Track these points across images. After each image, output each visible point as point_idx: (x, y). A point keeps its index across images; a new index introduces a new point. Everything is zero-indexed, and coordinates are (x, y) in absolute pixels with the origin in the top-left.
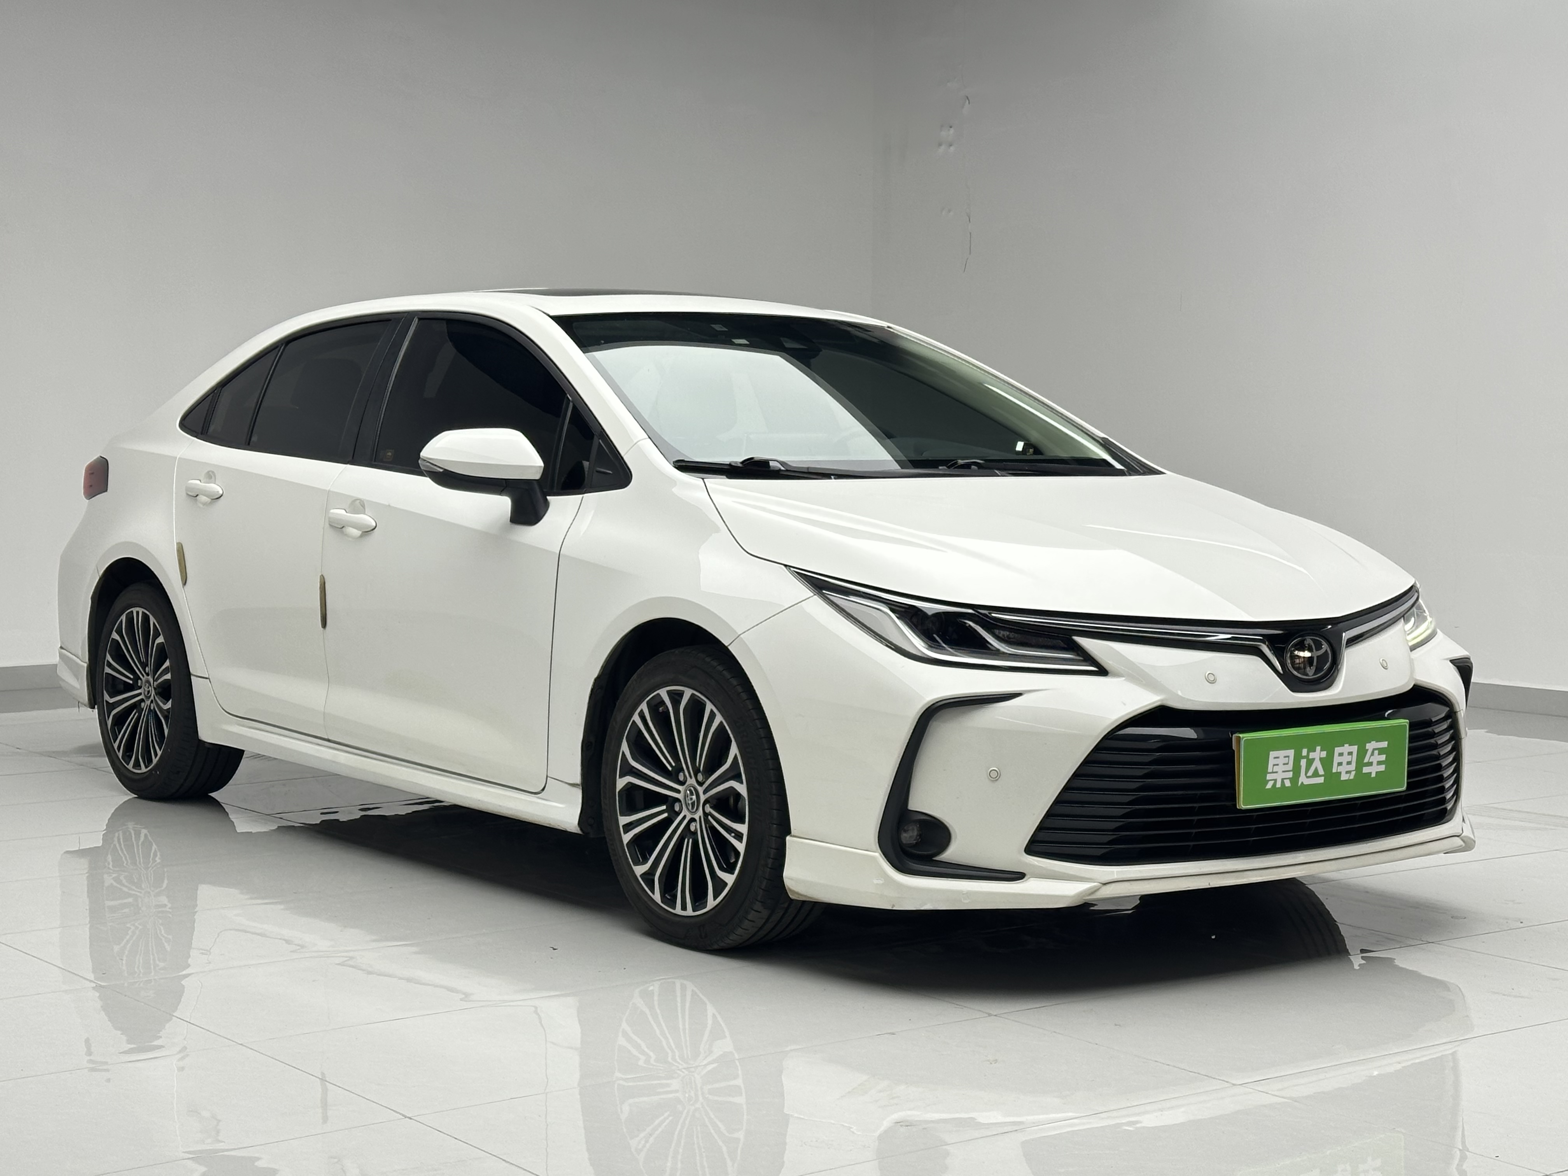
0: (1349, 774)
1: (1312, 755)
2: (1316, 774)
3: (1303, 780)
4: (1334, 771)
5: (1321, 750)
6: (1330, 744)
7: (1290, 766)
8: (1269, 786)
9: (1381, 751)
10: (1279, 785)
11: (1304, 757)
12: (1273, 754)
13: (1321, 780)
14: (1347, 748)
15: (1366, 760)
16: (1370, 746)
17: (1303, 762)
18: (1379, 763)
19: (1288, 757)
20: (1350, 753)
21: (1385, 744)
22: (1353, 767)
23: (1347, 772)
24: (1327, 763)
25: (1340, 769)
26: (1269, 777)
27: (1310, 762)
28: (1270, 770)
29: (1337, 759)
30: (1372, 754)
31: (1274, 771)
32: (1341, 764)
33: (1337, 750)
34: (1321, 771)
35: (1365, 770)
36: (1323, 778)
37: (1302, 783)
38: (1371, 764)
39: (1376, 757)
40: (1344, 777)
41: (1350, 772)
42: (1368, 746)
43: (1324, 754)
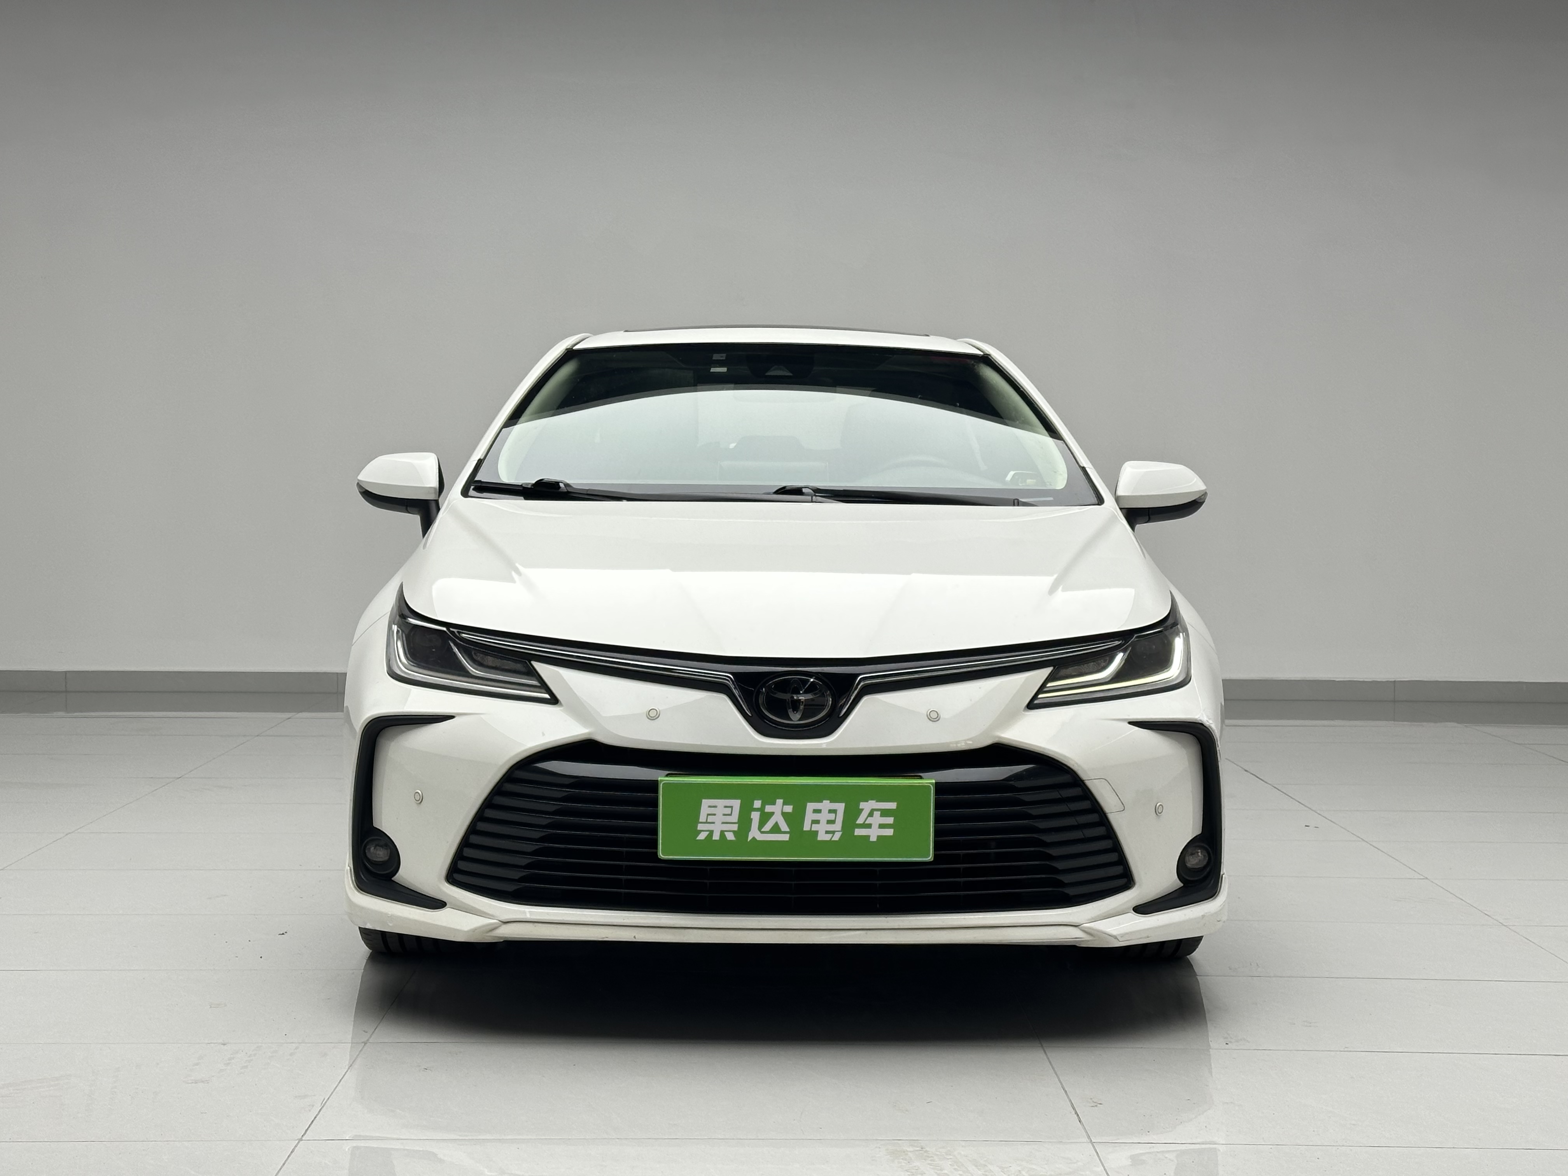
0: (832, 835)
1: (769, 809)
2: (776, 829)
3: (754, 833)
4: (806, 827)
5: (784, 804)
6: (800, 799)
7: (735, 818)
8: (702, 836)
9: (885, 813)
10: (716, 837)
11: (757, 810)
12: (705, 803)
13: (786, 837)
14: (826, 805)
15: (860, 821)
16: (867, 806)
17: (755, 816)
18: (882, 826)
19: (732, 807)
20: (834, 811)
21: (892, 805)
22: (838, 826)
23: (827, 832)
24: (795, 819)
25: (815, 827)
26: (700, 827)
27: (765, 817)
28: (702, 818)
29: (809, 816)
30: (871, 814)
31: (708, 821)
32: (817, 822)
33: (811, 806)
34: (784, 827)
35: (858, 832)
36: (788, 835)
37: (754, 838)
38: (869, 826)
39: (877, 819)
40: (822, 837)
41: (833, 832)
42: (862, 805)
43: (789, 809)
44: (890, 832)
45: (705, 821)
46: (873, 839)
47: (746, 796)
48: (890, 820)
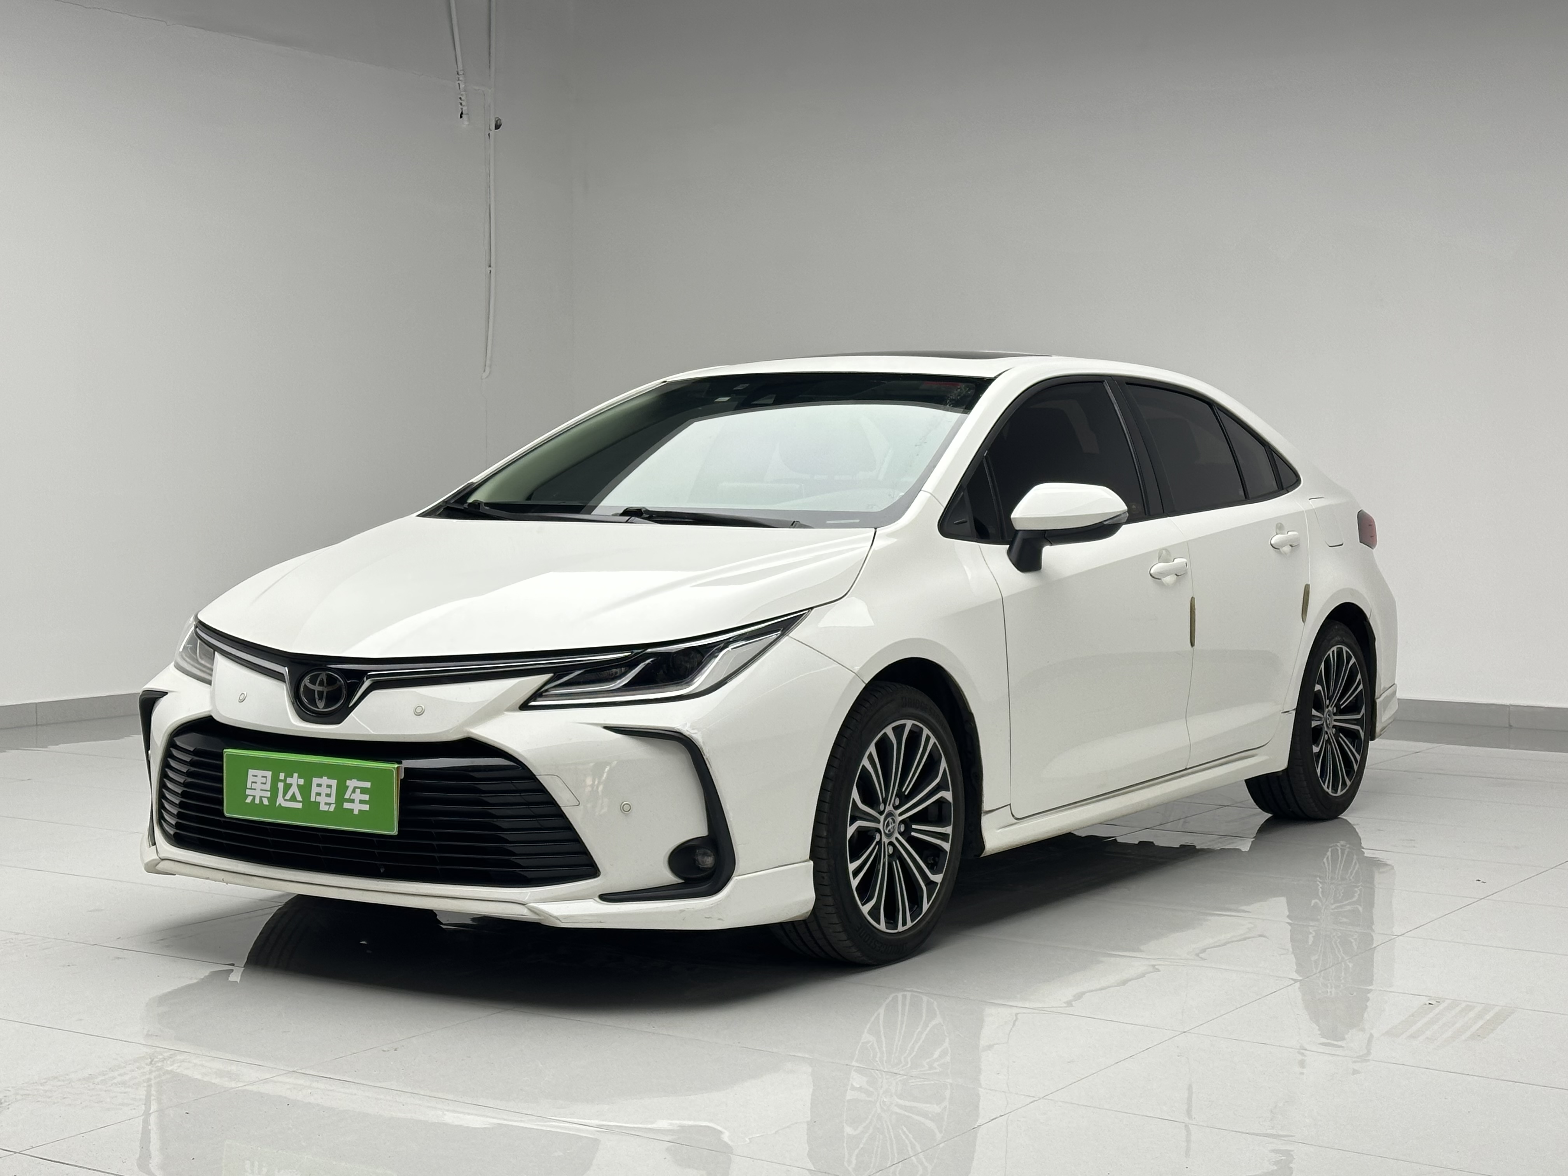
0: (329, 806)
1: (289, 780)
2: (293, 799)
3: (280, 801)
4: (313, 799)
5: (299, 777)
6: (308, 773)
7: (268, 787)
8: (249, 800)
9: (364, 791)
10: (257, 801)
11: (281, 781)
12: (251, 772)
13: (299, 806)
14: (325, 781)
15: (347, 796)
16: (352, 783)
17: (281, 785)
18: (361, 802)
19: (266, 777)
20: (329, 786)
21: (368, 785)
22: (332, 800)
23: (326, 804)
24: (305, 790)
25: (318, 799)
26: (248, 792)
27: (287, 787)
28: (249, 786)
29: (315, 789)
30: (354, 791)
31: (252, 787)
32: (319, 794)
33: (315, 781)
34: (299, 798)
35: (347, 805)
36: (301, 804)
37: (280, 804)
38: (352, 801)
39: (358, 796)
40: (323, 808)
41: (330, 804)
42: (348, 782)
43: (301, 782)
44: (366, 807)
45: (250, 787)
46: (356, 812)
47: (275, 767)
48: (366, 797)
